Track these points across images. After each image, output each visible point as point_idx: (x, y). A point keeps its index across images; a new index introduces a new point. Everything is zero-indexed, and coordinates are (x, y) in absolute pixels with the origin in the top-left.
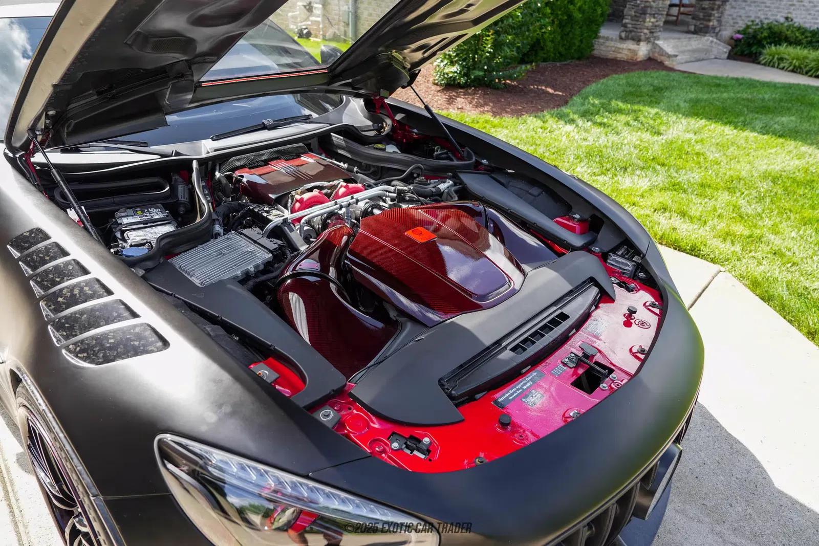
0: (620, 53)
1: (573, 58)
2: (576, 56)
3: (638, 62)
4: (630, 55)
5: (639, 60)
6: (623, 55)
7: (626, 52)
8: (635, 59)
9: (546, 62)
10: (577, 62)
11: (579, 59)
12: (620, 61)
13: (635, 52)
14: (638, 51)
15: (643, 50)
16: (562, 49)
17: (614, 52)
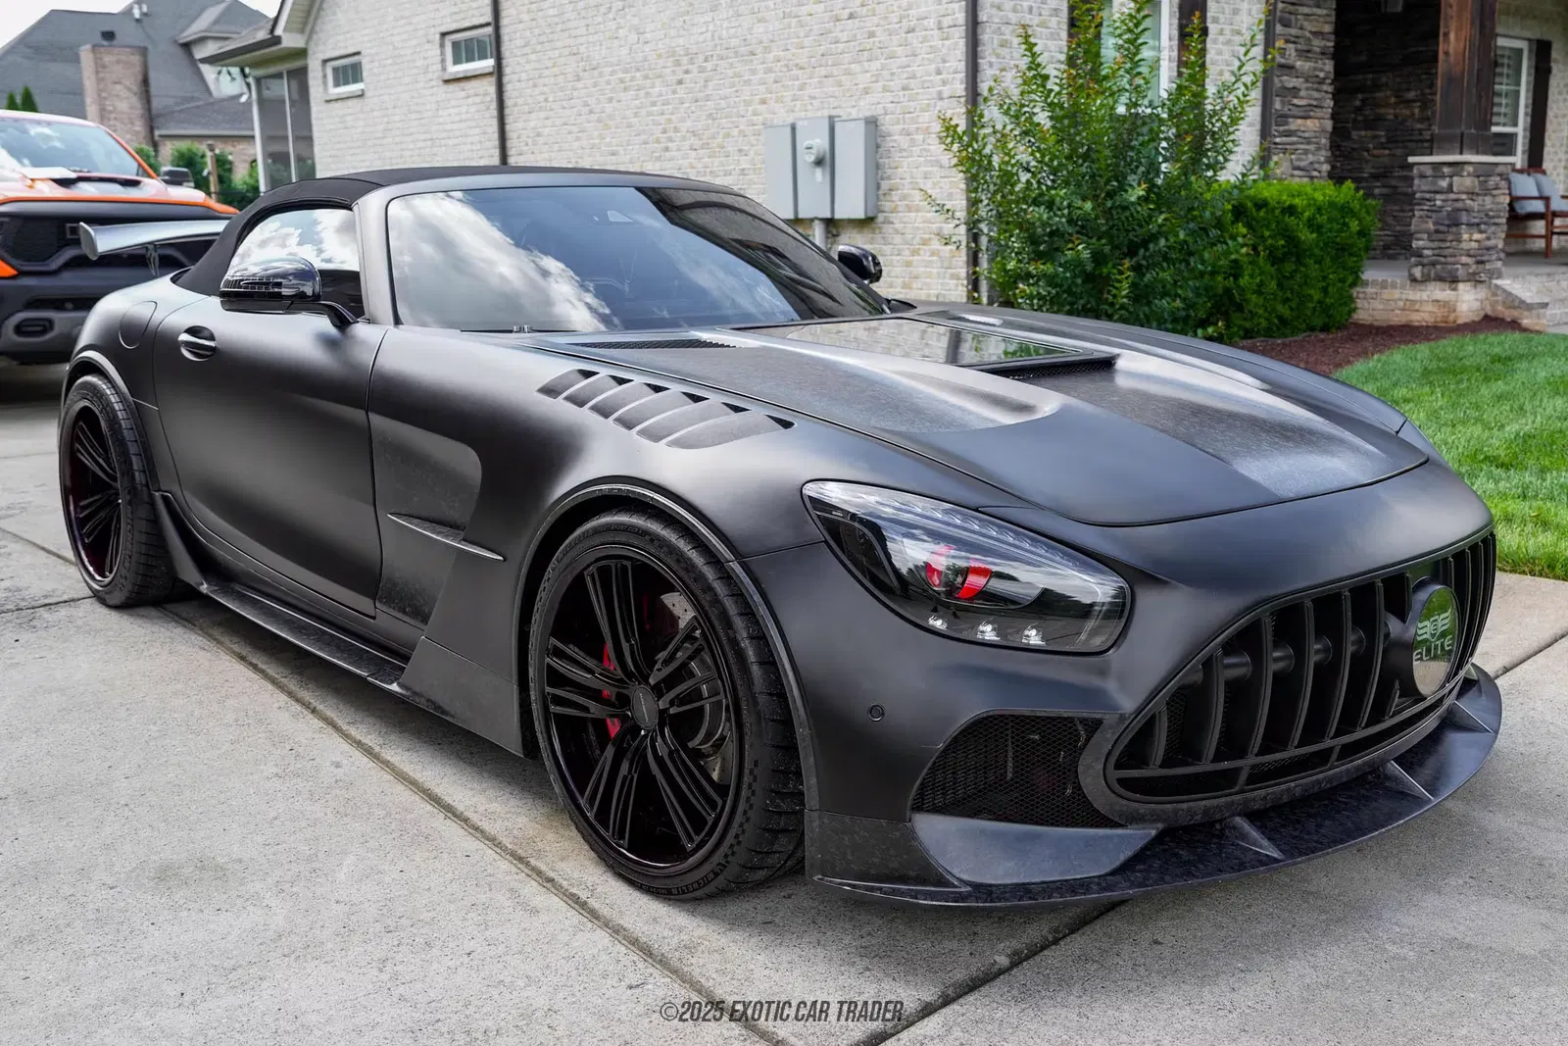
0: (1418, 311)
1: (1312, 329)
2: (1318, 322)
3: (1459, 325)
4: (1440, 313)
5: (1460, 321)
6: (1423, 316)
7: (1429, 308)
8: (1451, 318)
9: (1251, 338)
10: (1322, 336)
11: (1325, 329)
12: (1417, 328)
13: (1449, 306)
14: (1457, 301)
15: (1468, 301)
16: (1283, 310)
17: (1404, 310)
